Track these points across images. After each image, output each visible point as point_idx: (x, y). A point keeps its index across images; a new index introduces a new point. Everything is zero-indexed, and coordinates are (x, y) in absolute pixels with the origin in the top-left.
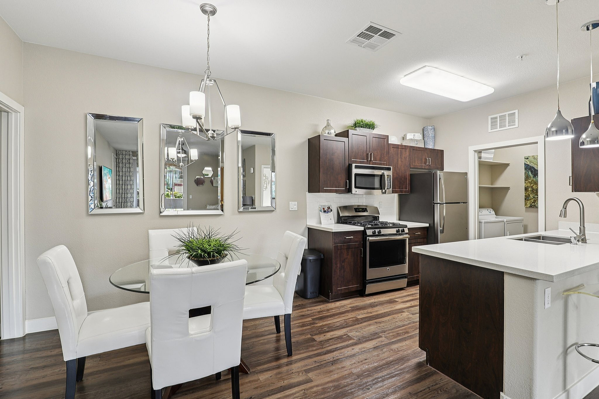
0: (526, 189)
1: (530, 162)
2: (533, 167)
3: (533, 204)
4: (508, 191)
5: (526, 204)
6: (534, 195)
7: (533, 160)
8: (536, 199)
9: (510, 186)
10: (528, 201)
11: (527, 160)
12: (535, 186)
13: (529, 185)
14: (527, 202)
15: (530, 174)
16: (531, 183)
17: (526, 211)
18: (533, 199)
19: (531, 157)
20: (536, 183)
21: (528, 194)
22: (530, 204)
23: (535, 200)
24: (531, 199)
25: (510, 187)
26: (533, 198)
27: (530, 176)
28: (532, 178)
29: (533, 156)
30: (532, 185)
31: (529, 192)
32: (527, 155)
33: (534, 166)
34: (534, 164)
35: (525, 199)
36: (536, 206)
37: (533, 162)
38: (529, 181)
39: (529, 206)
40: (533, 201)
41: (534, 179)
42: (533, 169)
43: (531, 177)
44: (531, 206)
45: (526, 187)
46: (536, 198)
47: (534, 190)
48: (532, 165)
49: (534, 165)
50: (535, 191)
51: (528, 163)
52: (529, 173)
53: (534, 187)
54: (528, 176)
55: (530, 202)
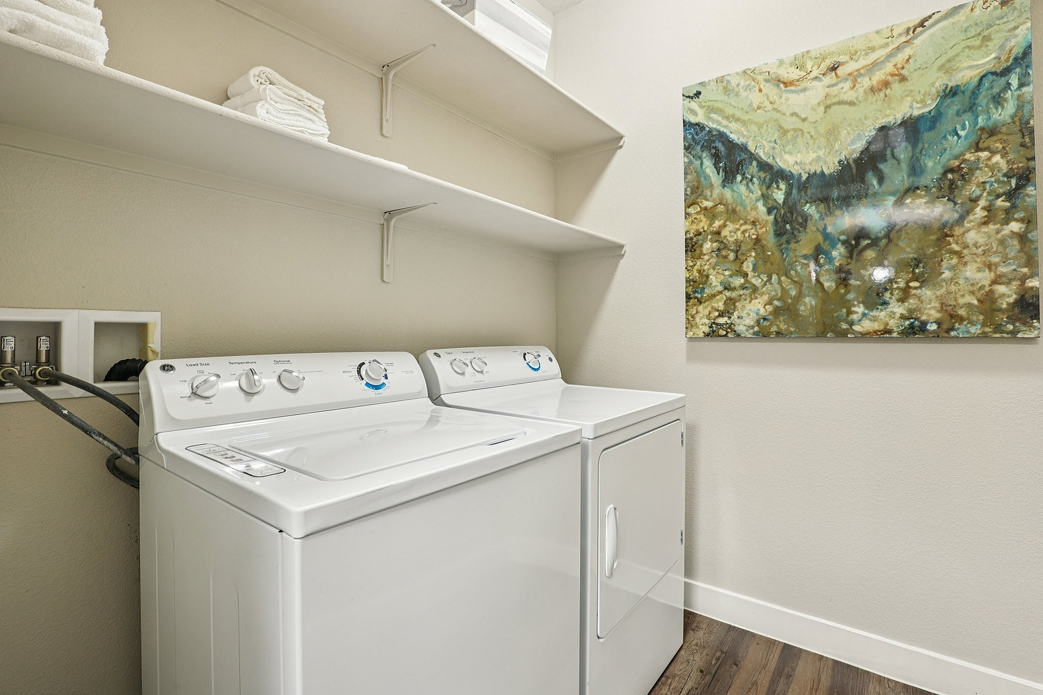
0: (692, 247)
1: (711, 110)
2: (722, 136)
3: (721, 320)
4: (617, 264)
5: (690, 323)
6: (727, 273)
7: (721, 97)
8: (734, 294)
9: (622, 242)
10: (701, 308)
11: (694, 105)
12: (731, 226)
13: (704, 224)
14: (697, 312)
15: (708, 171)
16: (710, 213)
17: (691, 357)
18: (721, 292)
19: (713, 84)
20: (734, 211)
21: (699, 271)
22: (707, 321)
23: (731, 299)
24: (714, 296)
25: (622, 247)
26: (720, 288)
27: (707, 177)
28: (717, 191)
29: (719, 80)
30: (717, 223)
31: (706, 262)
32: (691, 81)
33: (726, 127)
34: (727, 118)
35: (688, 297)
36: (737, 328)
37: (721, 106)
38: (708, 204)
39: (707, 330)
40: (721, 306)
41: (728, 194)
42: (719, 145)
43: (711, 186)
44: (712, 334)
45: (691, 239)
46: (734, 289)
47: (726, 247)
48: (714, 123)
49: (725, 122)
50: (732, 256)
51: (700, 118)
52: (702, 164)
53: (725, 232)
54: (699, 182)
55: (709, 308)
